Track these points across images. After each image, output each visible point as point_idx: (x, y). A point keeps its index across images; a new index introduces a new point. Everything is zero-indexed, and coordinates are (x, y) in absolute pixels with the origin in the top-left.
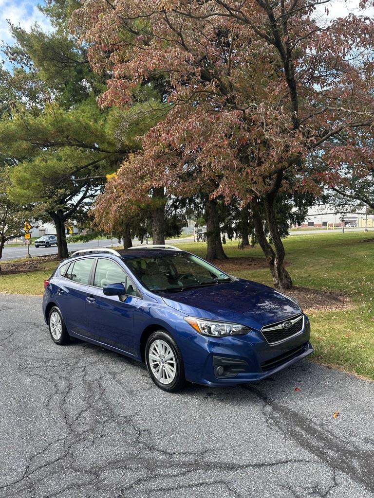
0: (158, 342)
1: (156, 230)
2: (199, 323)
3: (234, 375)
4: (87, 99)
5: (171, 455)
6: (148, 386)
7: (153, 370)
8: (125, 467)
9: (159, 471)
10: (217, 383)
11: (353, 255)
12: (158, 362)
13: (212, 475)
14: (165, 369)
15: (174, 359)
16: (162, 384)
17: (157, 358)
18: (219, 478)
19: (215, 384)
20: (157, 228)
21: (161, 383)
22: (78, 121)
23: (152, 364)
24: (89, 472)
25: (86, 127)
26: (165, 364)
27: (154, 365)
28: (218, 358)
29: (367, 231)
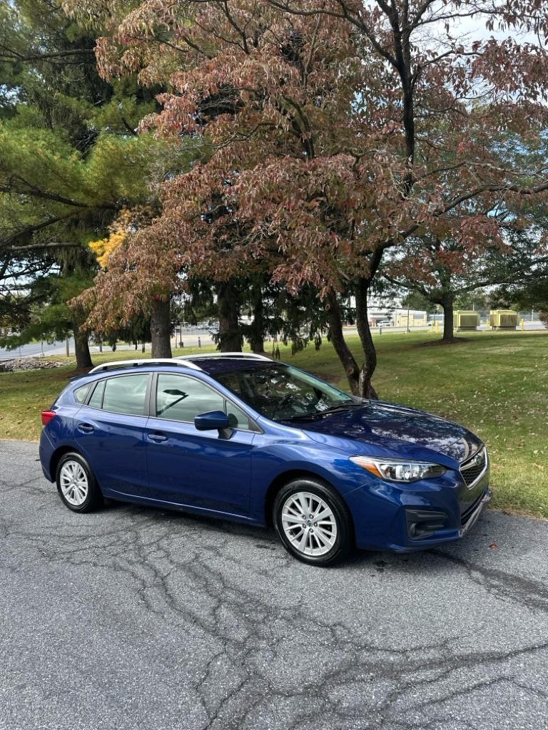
0: (301, 496)
1: (157, 330)
2: (377, 464)
3: (430, 533)
4: (13, 118)
5: (404, 652)
6: (284, 562)
7: (291, 538)
8: (353, 679)
9: (407, 677)
10: (410, 546)
11: (418, 364)
12: (301, 526)
13: (482, 673)
14: (313, 534)
15: (333, 518)
16: (311, 556)
17: (299, 518)
18: (494, 674)
19: (410, 548)
20: (159, 326)
21: (308, 556)
22: (33, 153)
23: (287, 529)
24: (305, 693)
25: (48, 165)
26: (313, 528)
27: (291, 530)
28: (413, 511)
29: (409, 331)
